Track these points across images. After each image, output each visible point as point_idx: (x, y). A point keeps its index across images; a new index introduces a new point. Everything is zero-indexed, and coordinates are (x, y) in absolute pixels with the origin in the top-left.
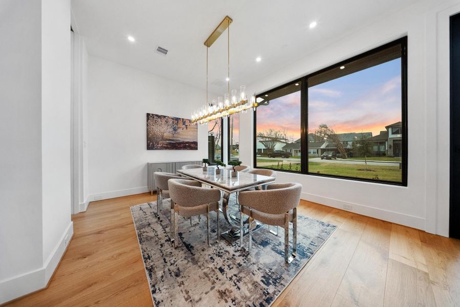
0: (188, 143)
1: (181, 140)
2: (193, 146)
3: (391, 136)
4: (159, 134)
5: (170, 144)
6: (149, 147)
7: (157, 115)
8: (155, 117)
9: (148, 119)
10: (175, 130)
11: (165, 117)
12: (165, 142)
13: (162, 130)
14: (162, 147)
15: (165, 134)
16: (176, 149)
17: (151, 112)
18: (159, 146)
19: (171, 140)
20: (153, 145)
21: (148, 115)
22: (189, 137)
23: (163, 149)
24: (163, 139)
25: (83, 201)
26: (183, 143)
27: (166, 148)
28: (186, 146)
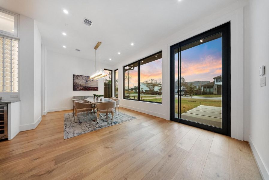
0: (93, 87)
1: (90, 86)
2: (96, 89)
3: (216, 83)
4: (79, 84)
5: (84, 88)
6: (74, 90)
7: (78, 75)
8: (77, 76)
9: (74, 77)
10: (87, 81)
11: (82, 76)
12: (82, 87)
13: (81, 82)
14: (80, 89)
15: (82, 84)
16: (87, 90)
17: (75, 74)
18: (79, 89)
19: (85, 86)
20: (76, 88)
21: (74, 75)
22: (94, 85)
23: (81, 90)
24: (81, 86)
25: (45, 111)
26: (91, 87)
27: (82, 90)
28: (92, 89)
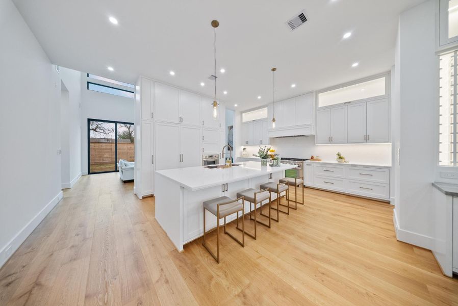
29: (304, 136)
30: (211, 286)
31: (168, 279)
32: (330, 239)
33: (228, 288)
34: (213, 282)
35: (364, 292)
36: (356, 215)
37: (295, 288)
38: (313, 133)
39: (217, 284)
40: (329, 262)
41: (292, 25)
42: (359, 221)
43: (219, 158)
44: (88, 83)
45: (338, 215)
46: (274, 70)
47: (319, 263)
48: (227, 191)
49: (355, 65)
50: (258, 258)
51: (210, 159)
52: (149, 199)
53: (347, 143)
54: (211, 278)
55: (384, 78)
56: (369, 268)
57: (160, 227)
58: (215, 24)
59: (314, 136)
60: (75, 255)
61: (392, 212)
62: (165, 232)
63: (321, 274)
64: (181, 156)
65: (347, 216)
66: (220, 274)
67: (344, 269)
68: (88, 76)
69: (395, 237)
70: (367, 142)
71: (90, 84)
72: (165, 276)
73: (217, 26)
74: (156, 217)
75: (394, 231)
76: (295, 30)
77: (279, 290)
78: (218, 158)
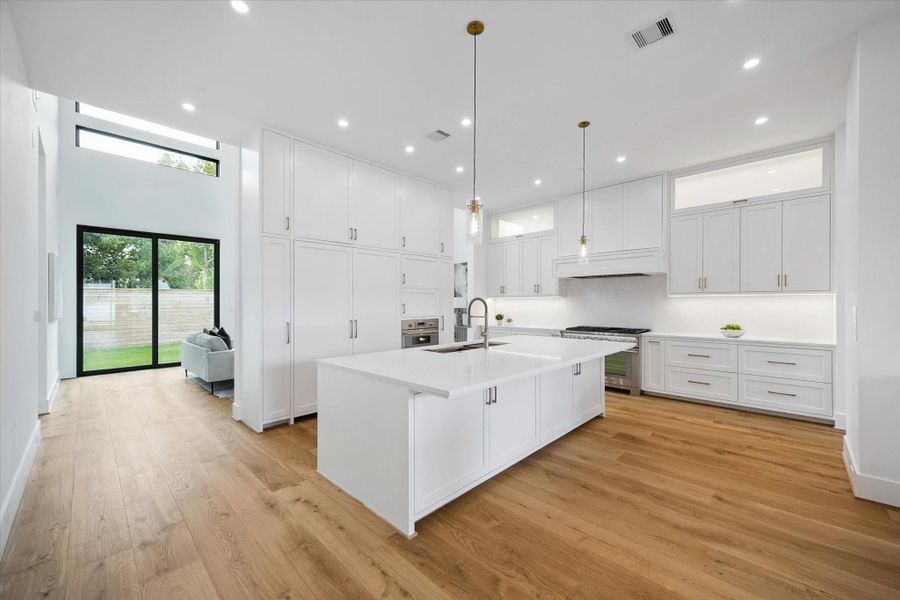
29: (641, 275)
30: (503, 595)
31: (406, 589)
32: (720, 499)
33: (538, 596)
34: (503, 588)
35: (803, 588)
36: (767, 451)
37: (669, 588)
38: (662, 269)
39: (511, 590)
40: (727, 541)
41: (640, 40)
42: (772, 462)
43: (440, 327)
44: (78, 127)
45: (729, 452)
46: (584, 124)
47: (707, 544)
48: (495, 401)
49: (761, 121)
50: (581, 540)
51: (422, 332)
52: (280, 431)
53: (740, 292)
54: (496, 581)
55: (821, 150)
56: (806, 549)
57: (340, 490)
58: (475, 28)
59: (665, 274)
60: (163, 560)
61: (842, 444)
62: (357, 501)
63: (715, 563)
64: (353, 323)
65: (747, 452)
66: (513, 572)
67: (759, 551)
68: (77, 110)
69: (850, 491)
70: (782, 291)
71: (81, 132)
72: (396, 583)
73: (479, 33)
74: (318, 470)
75: (848, 481)
76: (646, 49)
77: (640, 593)
78: (437, 328)
